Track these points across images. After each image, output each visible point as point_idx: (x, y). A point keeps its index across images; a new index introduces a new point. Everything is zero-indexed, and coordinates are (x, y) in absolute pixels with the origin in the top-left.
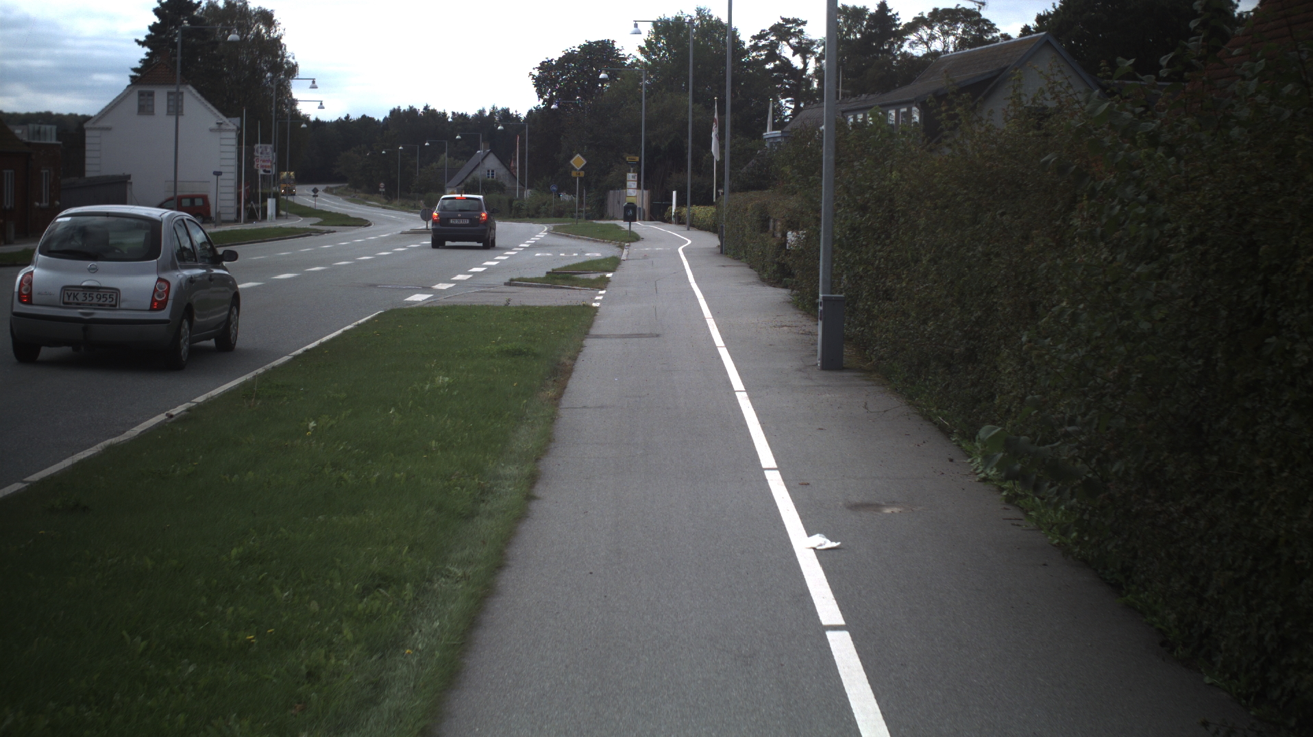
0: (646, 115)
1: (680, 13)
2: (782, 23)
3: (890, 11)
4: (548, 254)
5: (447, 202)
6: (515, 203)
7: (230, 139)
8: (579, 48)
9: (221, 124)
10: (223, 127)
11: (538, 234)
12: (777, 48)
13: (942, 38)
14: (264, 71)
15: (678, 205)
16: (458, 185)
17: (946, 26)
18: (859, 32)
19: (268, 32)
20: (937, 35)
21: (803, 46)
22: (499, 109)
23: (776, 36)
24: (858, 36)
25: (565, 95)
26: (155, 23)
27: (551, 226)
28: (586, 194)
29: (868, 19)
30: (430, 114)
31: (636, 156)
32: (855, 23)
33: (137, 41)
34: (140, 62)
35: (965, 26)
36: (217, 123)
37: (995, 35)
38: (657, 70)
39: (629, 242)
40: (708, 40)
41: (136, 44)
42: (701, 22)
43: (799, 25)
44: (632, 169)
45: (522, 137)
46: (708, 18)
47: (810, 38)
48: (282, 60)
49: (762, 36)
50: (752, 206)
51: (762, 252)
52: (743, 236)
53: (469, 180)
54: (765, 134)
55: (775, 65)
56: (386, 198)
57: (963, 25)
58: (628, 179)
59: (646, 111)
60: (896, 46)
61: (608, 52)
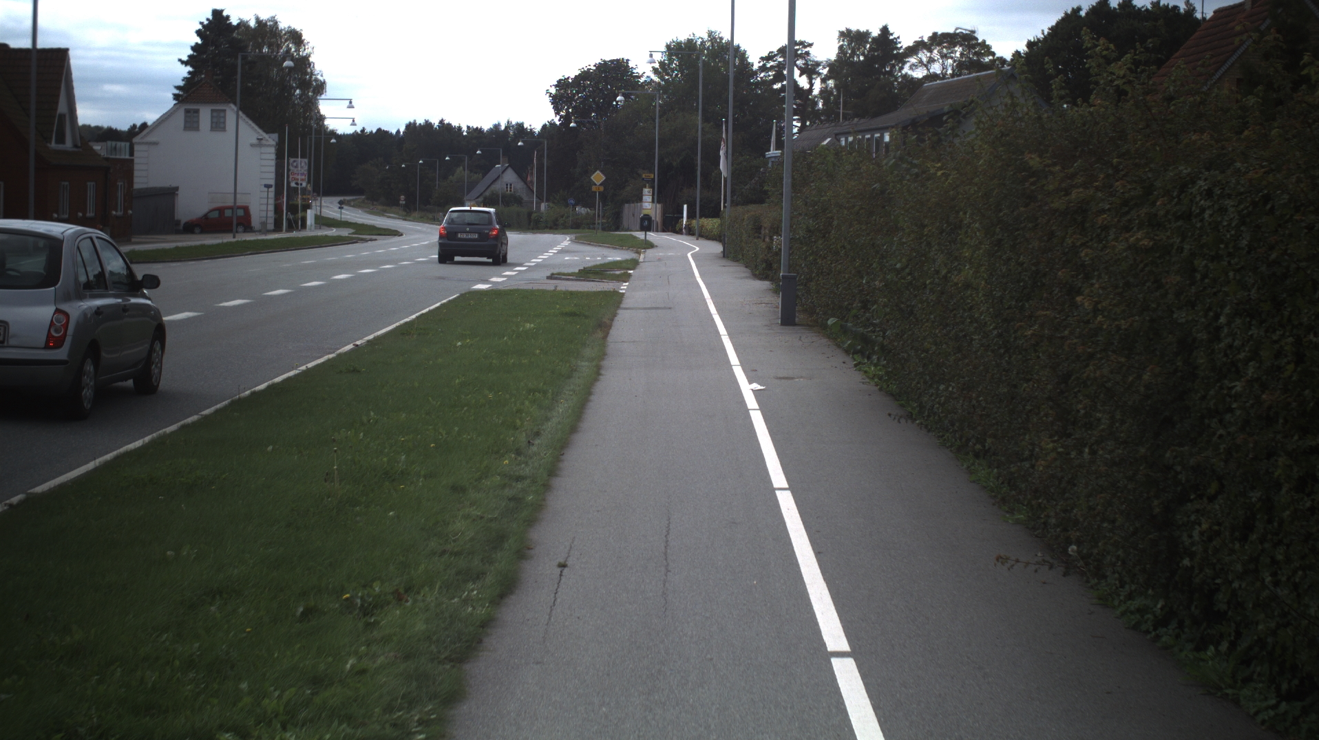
0: (659, 134)
1: (692, 35)
2: (789, 45)
3: (892, 34)
4: (576, 257)
5: (455, 215)
6: (534, 215)
7: (270, 154)
8: (595, 66)
9: (262, 139)
10: (264, 142)
11: (562, 243)
13: (940, 61)
14: (293, 87)
15: (688, 217)
18: (862, 55)
19: (298, 50)
20: (936, 58)
21: (809, 67)
22: (514, 123)
24: (862, 58)
25: (581, 112)
26: (197, 43)
27: (573, 236)
28: (603, 207)
29: (871, 42)
30: (445, 128)
32: (859, 46)
33: (180, 60)
34: (183, 80)
35: (963, 49)
36: (258, 139)
38: (670, 89)
39: (644, 249)
40: (719, 61)
41: (179, 63)
42: (712, 43)
43: (805, 47)
45: (539, 153)
46: (718, 40)
47: (816, 59)
48: (311, 77)
49: (769, 57)
50: (749, 217)
51: (754, 254)
53: (487, 193)
54: (767, 153)
56: (406, 211)
57: (961, 48)
58: (644, 194)
59: (660, 130)
60: (897, 68)
61: (622, 70)
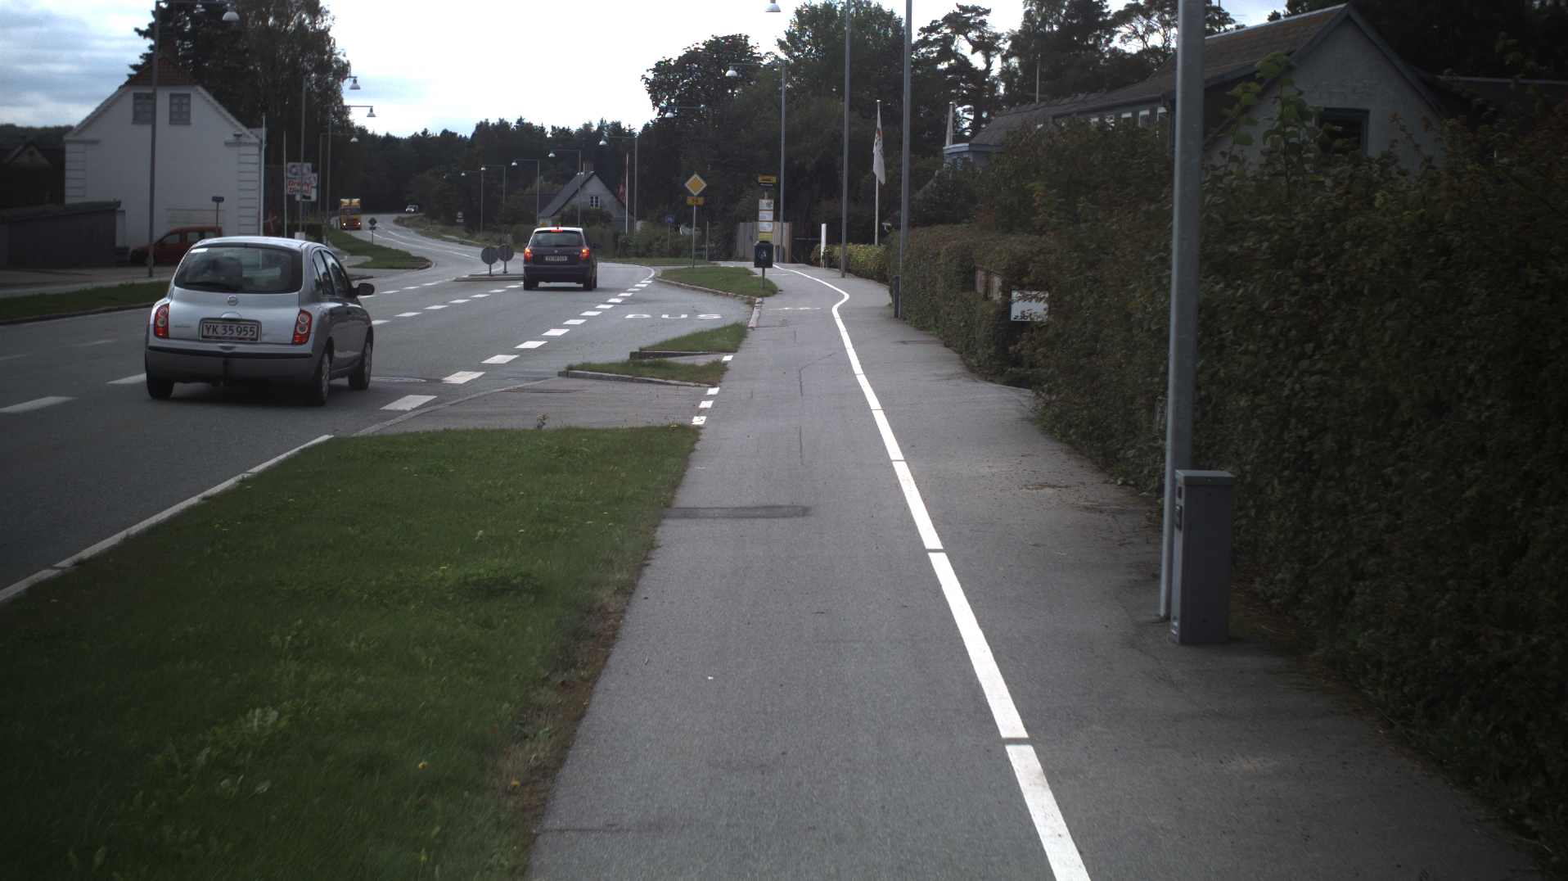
0: (786, 126)
2: (958, 12)
4: (646, 316)
5: (540, 236)
6: (621, 239)
7: (252, 155)
8: (704, 44)
9: (240, 135)
10: (243, 139)
11: (639, 283)
12: (953, 43)
13: (1162, 30)
14: (307, 71)
15: (828, 242)
16: (553, 215)
17: (1167, 16)
18: (1055, 23)
20: (1156, 27)
21: (986, 40)
22: (609, 122)
23: (952, 28)
24: (1055, 28)
25: (686, 102)
27: (660, 270)
28: (710, 227)
29: (1069, 6)
30: (525, 128)
31: (772, 175)
32: (1052, 12)
33: (137, 30)
34: (141, 57)
36: (235, 135)
37: (1228, 27)
38: (801, 70)
39: (761, 296)
40: (866, 33)
41: (136, 34)
42: (857, 10)
43: (980, 14)
44: (766, 194)
45: (632, 155)
46: (865, 6)
47: (994, 31)
48: (330, 57)
49: (933, 28)
50: (947, 250)
51: (966, 322)
52: (932, 295)
53: (566, 209)
54: (945, 148)
55: (950, 65)
56: (468, 231)
58: (760, 208)
59: (787, 121)
60: (1103, 41)
61: (740, 50)
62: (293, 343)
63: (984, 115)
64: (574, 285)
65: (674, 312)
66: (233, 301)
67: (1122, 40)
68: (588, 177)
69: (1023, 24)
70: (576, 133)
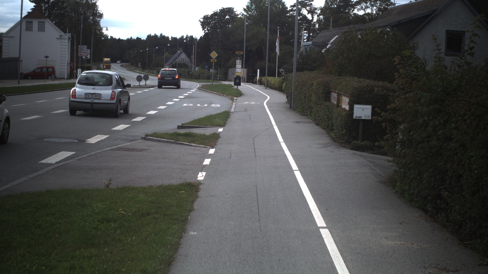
4: (191, 105)
5: (163, 71)
7: (65, 42)
8: (219, 10)
10: (63, 37)
12: (301, 11)
13: (371, 7)
14: (89, 16)
15: (260, 76)
16: (169, 65)
17: (372, 3)
18: (335, 5)
20: (369, 6)
23: (301, 6)
27: (198, 85)
30: (163, 37)
31: (241, 51)
34: (31, 9)
36: (60, 36)
38: (251, 18)
39: (236, 97)
40: (273, 7)
43: (310, 1)
44: (239, 58)
45: (195, 46)
47: (315, 7)
50: (317, 82)
53: (174, 63)
55: (300, 18)
58: (237, 63)
59: (246, 34)
60: (351, 11)
61: (231, 12)
62: (110, 100)
63: (311, 34)
64: (174, 87)
65: (202, 103)
66: (94, 88)
67: (358, 10)
68: (181, 52)
69: (324, 5)
70: (179, 39)
